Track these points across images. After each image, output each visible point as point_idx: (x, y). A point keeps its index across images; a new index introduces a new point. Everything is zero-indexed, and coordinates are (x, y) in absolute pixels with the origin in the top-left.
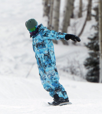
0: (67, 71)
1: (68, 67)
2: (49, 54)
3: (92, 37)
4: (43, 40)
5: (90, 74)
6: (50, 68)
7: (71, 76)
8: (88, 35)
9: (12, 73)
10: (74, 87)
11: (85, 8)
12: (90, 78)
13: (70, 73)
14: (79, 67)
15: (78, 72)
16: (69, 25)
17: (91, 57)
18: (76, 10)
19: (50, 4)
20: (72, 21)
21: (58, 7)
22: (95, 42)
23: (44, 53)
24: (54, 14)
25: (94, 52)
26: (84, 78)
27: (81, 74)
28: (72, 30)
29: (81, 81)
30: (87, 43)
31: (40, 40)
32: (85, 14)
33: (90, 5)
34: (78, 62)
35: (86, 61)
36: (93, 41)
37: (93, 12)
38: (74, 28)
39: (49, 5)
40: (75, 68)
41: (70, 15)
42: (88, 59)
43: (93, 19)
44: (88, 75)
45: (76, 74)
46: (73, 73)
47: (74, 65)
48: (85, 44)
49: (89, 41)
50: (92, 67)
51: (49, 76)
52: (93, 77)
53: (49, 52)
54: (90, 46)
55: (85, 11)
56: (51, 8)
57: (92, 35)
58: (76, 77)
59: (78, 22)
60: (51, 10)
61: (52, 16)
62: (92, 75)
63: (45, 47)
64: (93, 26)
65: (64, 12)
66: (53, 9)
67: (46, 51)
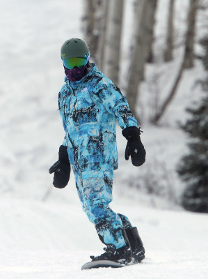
0: (138, 187)
1: (140, 177)
2: (101, 140)
3: (196, 107)
4: (93, 103)
5: (190, 193)
6: (95, 173)
7: (147, 198)
8: (188, 103)
9: (10, 190)
10: (155, 223)
11: (180, 39)
12: (191, 201)
13: (144, 190)
14: (165, 177)
15: (162, 188)
16: (142, 79)
17: (194, 153)
18: (159, 45)
19: (99, 29)
20: (150, 70)
21: (118, 37)
22: (203, 119)
23: (89, 135)
24: (108, 52)
25: (201, 143)
26: (176, 203)
27: (171, 194)
28: (150, 90)
29: (170, 209)
30: (184, 122)
31: (85, 101)
32: (179, 53)
33: (190, 34)
34: (163, 165)
35: (183, 164)
36: (198, 117)
37: (199, 49)
38: (153, 87)
39: (96, 32)
40: (155, 179)
41: (146, 55)
42: (186, 159)
43: (199, 65)
44: (185, 196)
45: (158, 194)
46: (150, 190)
47: (153, 171)
48: (178, 122)
49: (190, 117)
50: (195, 176)
51: (88, 191)
52: (198, 201)
53: (101, 135)
54: (190, 127)
55: (179, 46)
56: (101, 40)
57: (195, 103)
58: (157, 200)
59: (162, 73)
60: (100, 44)
61: (102, 58)
62: (196, 195)
63: (96, 120)
64: (198, 82)
65: (132, 48)
66: (105, 42)
67: (95, 130)
